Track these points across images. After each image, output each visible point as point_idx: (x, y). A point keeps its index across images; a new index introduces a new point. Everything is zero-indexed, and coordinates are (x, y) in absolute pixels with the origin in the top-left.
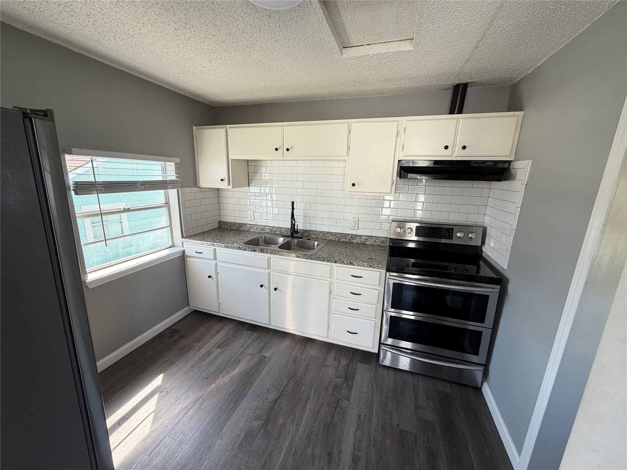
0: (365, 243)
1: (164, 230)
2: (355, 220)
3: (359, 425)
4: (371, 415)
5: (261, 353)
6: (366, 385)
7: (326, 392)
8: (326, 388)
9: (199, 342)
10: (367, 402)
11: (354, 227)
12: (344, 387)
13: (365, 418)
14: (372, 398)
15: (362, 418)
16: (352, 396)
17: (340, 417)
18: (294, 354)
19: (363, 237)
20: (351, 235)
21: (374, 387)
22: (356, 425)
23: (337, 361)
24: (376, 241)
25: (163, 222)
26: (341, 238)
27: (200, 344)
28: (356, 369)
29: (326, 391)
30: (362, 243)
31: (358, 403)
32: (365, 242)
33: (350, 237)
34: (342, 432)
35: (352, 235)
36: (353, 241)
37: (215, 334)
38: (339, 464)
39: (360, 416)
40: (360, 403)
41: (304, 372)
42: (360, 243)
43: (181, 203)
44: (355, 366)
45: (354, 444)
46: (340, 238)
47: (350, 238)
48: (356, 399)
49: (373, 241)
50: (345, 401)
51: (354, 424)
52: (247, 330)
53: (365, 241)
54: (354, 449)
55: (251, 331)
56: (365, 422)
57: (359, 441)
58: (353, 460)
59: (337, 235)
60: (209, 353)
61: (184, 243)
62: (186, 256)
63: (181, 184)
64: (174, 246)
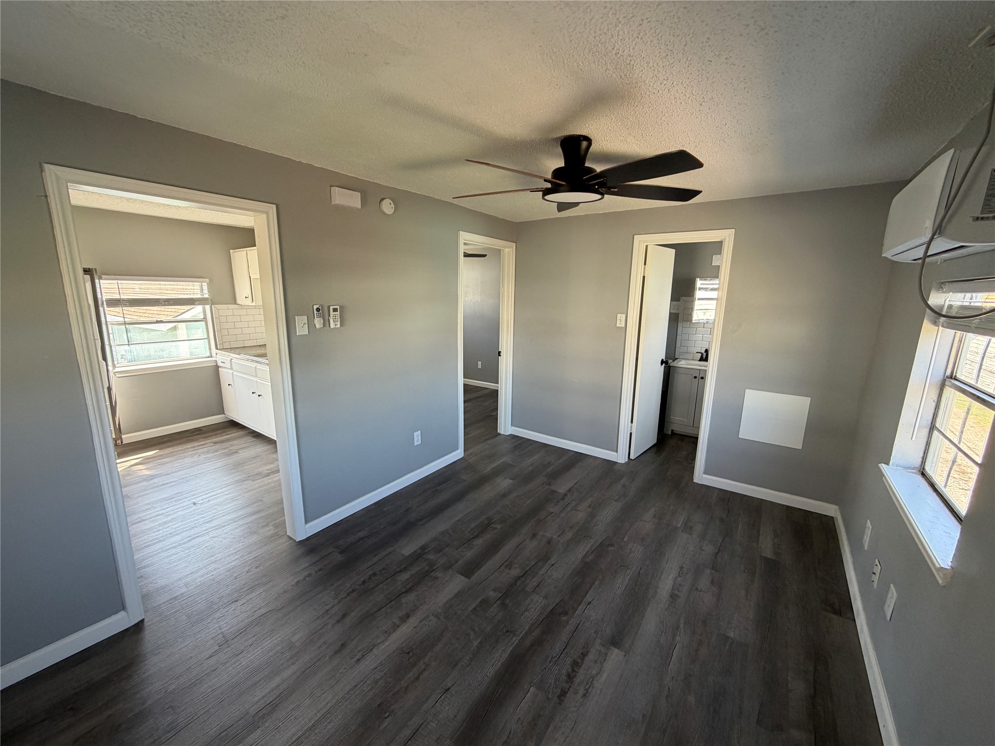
37: (224, 435)
43: (214, 318)
61: (216, 354)
62: (218, 366)
63: (211, 301)
64: (211, 357)
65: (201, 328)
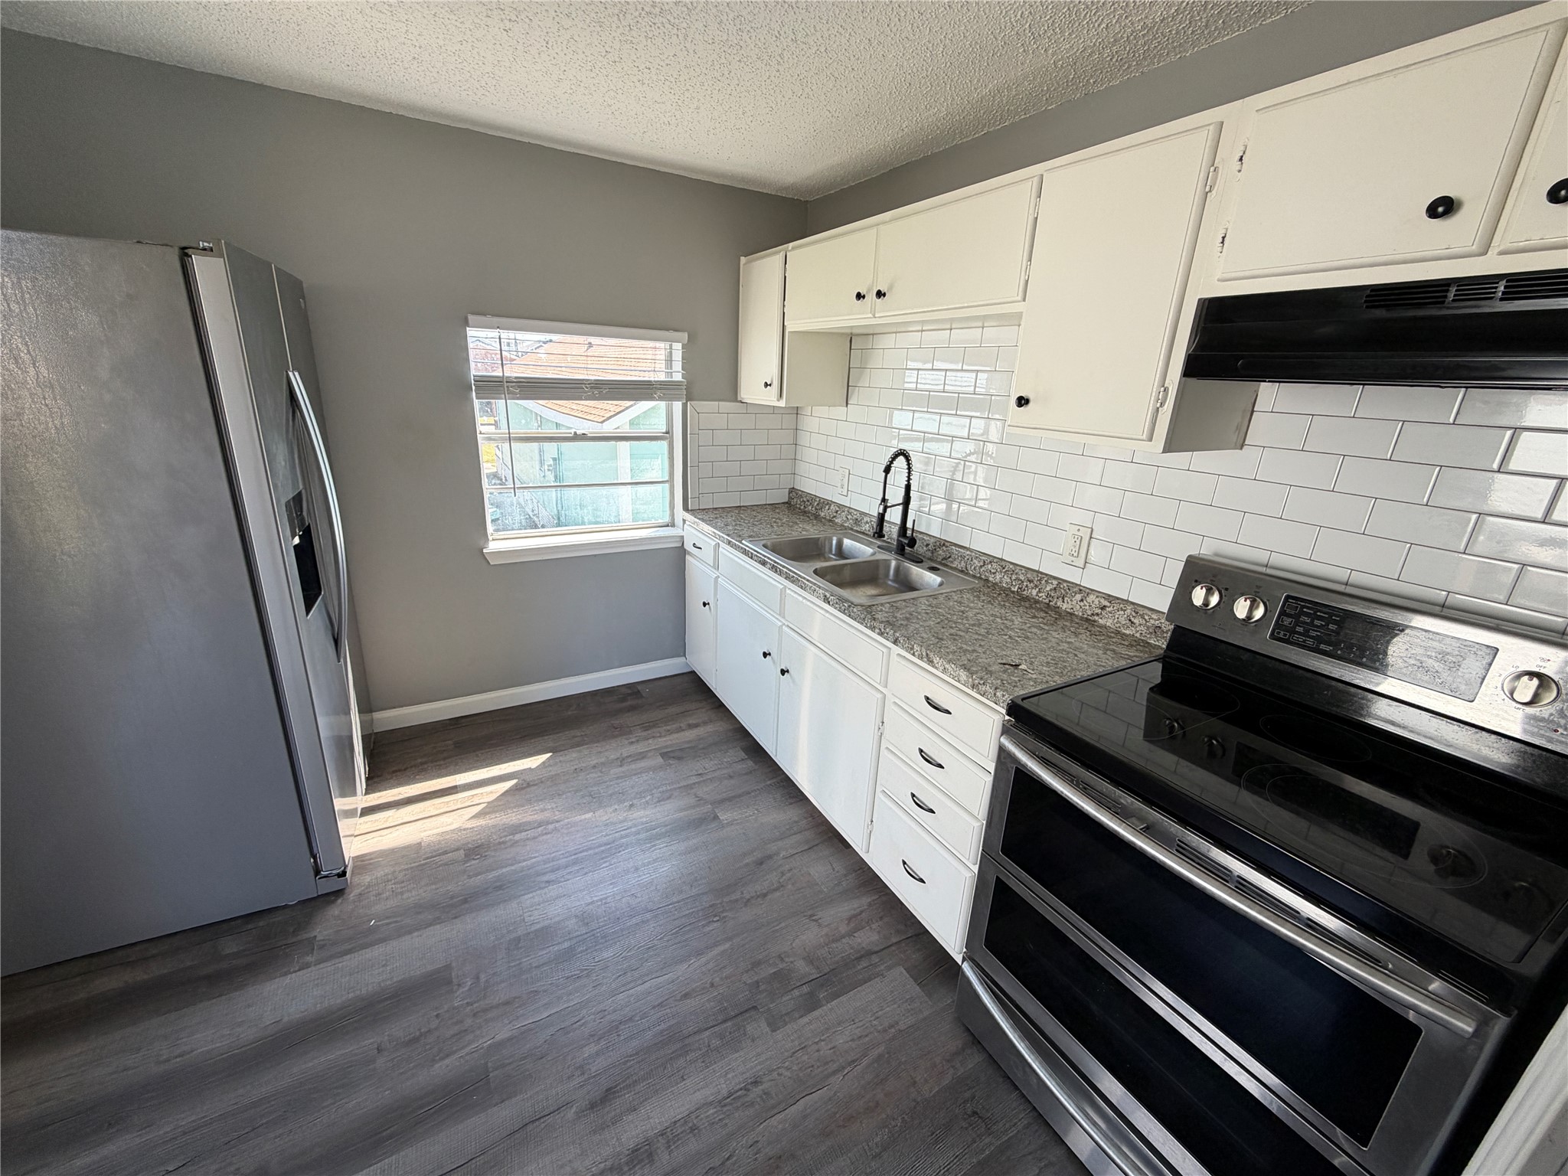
0: (1094, 621)
1: (655, 488)
2: (1080, 534)
3: (732, 1098)
4: (782, 1107)
5: (717, 807)
6: (857, 1031)
7: (747, 972)
8: (757, 964)
9: (646, 729)
10: (809, 1070)
11: (1073, 559)
12: (796, 993)
13: (761, 1097)
14: (834, 1073)
15: (757, 1090)
16: (789, 1026)
17: (716, 1042)
18: (773, 848)
19: (1092, 597)
20: (1055, 582)
21: (875, 1053)
22: (725, 1092)
23: (852, 925)
24: (1132, 623)
25: (655, 471)
26: (1027, 586)
27: (645, 734)
28: (878, 975)
29: (749, 967)
30: (1085, 616)
31: (786, 1054)
32: (1096, 618)
33: (1052, 587)
34: (682, 1077)
35: (1061, 581)
36: (1058, 604)
37: (684, 728)
38: (603, 1129)
39: (756, 1083)
40: (791, 1057)
41: (752, 897)
42: (1080, 614)
43: (689, 433)
44: (882, 967)
45: (675, 1122)
46: (1025, 584)
47: (1051, 590)
48: (792, 1041)
49: (1123, 621)
50: (764, 1025)
51: (724, 1086)
52: (742, 749)
53: (1097, 614)
54: (662, 1134)
55: (747, 754)
56: (752, 1104)
57: (692, 1130)
58: (635, 1151)
59: (1016, 574)
60: (642, 756)
61: (684, 521)
62: (685, 550)
63: (688, 391)
64: (673, 525)
65: (660, 457)
